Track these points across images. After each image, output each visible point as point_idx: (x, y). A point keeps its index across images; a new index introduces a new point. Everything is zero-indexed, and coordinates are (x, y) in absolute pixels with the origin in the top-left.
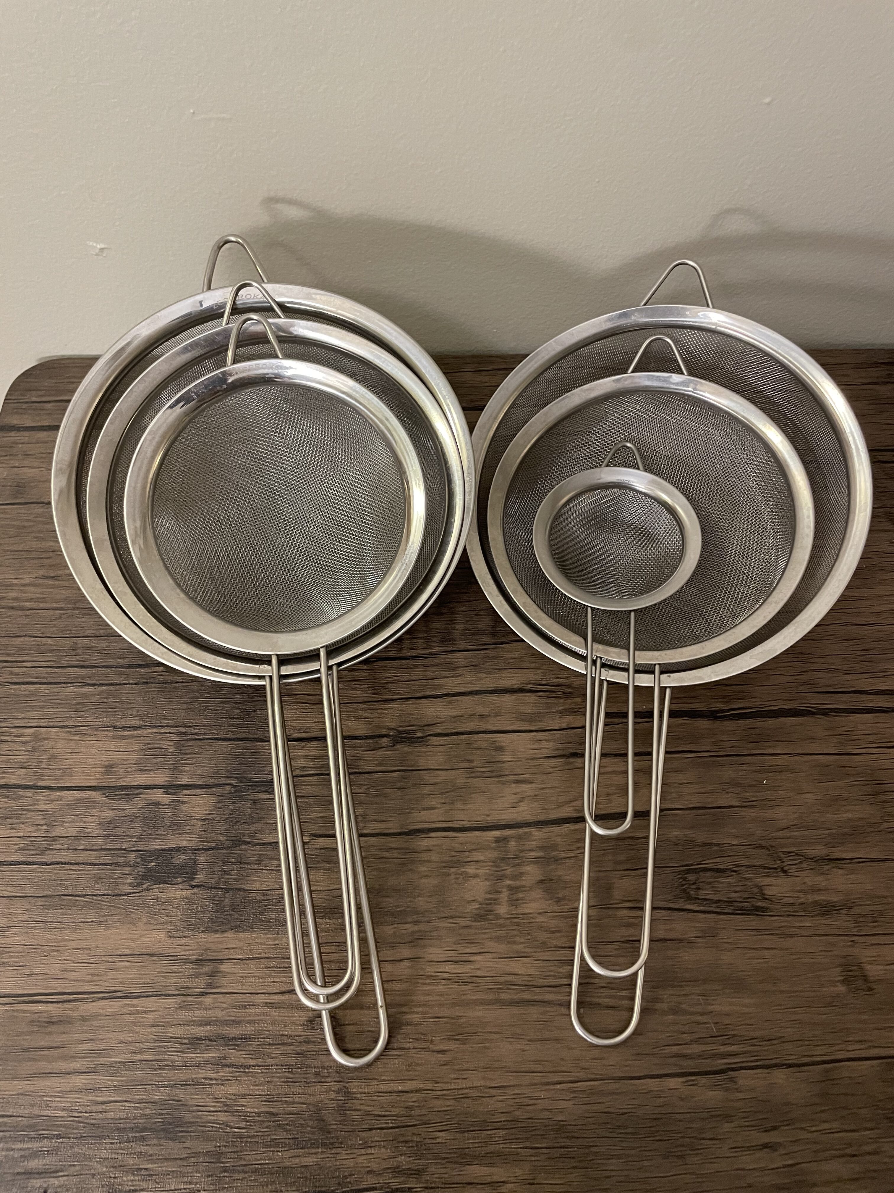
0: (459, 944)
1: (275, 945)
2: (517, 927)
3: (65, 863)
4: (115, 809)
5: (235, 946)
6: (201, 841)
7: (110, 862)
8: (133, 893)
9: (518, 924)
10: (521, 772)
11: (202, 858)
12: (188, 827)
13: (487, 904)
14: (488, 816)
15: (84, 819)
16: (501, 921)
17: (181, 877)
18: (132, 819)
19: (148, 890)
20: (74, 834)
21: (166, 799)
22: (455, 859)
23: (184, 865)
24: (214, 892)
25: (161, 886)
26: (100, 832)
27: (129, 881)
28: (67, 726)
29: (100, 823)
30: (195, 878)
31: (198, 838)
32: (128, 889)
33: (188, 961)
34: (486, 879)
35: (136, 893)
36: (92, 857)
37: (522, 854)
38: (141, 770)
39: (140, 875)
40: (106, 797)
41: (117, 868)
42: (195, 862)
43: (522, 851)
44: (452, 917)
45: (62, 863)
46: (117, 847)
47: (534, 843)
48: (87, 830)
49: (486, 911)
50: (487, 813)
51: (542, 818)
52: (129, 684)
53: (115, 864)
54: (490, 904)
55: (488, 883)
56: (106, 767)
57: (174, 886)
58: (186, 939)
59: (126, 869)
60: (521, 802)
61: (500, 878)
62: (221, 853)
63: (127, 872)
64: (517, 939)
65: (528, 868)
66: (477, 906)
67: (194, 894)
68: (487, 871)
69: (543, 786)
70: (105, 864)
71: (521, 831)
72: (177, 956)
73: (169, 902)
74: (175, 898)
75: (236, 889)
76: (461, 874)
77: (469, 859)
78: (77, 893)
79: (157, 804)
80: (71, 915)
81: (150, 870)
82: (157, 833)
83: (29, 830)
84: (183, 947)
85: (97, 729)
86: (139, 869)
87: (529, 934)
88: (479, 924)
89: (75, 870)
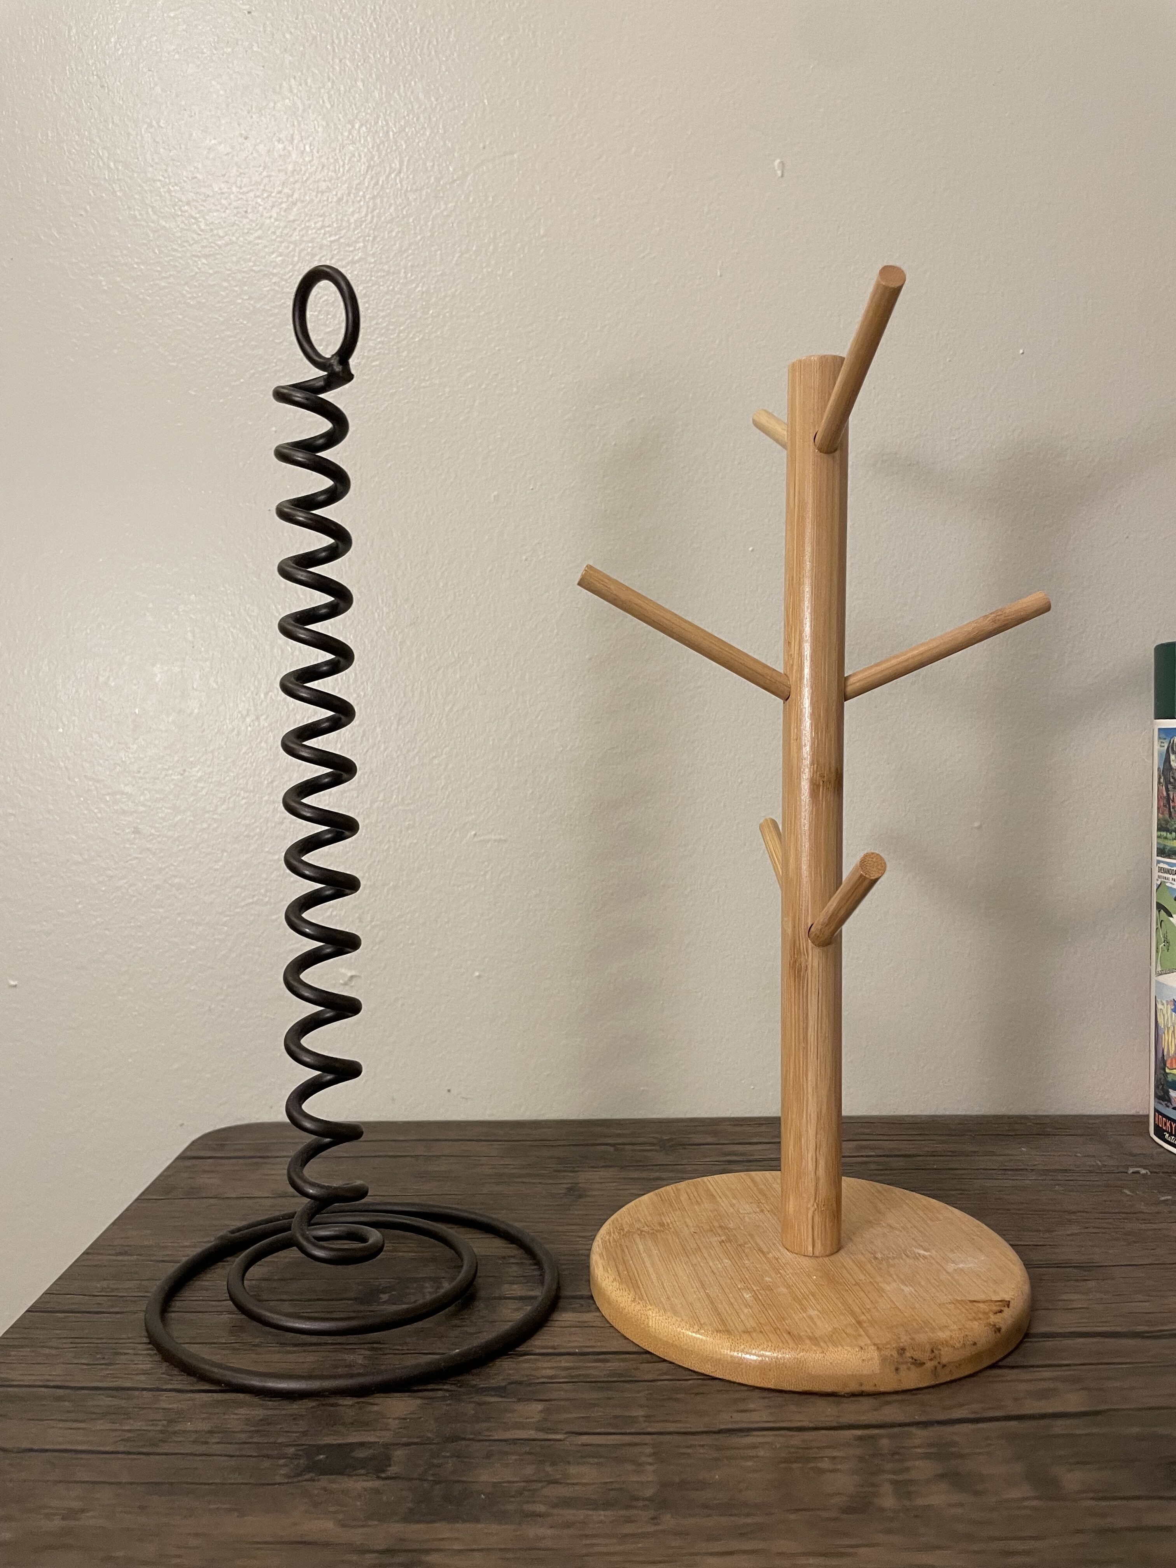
0: (826, 1536)
1: (516, 1536)
4: (271, 1409)
5: (448, 1537)
6: (398, 1437)
7: (256, 1454)
8: (287, 1483)
9: (918, 1516)
11: (399, 1454)
12: (380, 1425)
13: (861, 1497)
14: (839, 1416)
15: (224, 1417)
16: (888, 1514)
17: (364, 1469)
19: (312, 1480)
20: (207, 1429)
22: (798, 1455)
23: (369, 1459)
24: (417, 1483)
25: (333, 1477)
26: (247, 1428)
27: (281, 1472)
29: (247, 1420)
30: (386, 1470)
31: (395, 1434)
32: (280, 1479)
34: (852, 1474)
35: (292, 1483)
36: (231, 1449)
37: (902, 1451)
39: (300, 1467)
41: (267, 1460)
42: (389, 1455)
43: (903, 1448)
44: (806, 1510)
45: (183, 1454)
46: (270, 1441)
47: (917, 1441)
48: (225, 1426)
49: (862, 1504)
50: (837, 1414)
51: (922, 1419)
53: (264, 1456)
54: (865, 1497)
55: (856, 1477)
57: (353, 1477)
58: (369, 1528)
59: (280, 1460)
60: (887, 1405)
61: (876, 1473)
62: (428, 1448)
63: (281, 1464)
65: (918, 1463)
66: (846, 1499)
67: (384, 1485)
68: (852, 1466)
70: (248, 1456)
71: (895, 1430)
73: (345, 1492)
74: (354, 1489)
75: (452, 1481)
76: (811, 1469)
77: (819, 1456)
78: (200, 1482)
81: (316, 1462)
82: (331, 1429)
83: (138, 1425)
84: (361, 1536)
86: (301, 1461)
88: (852, 1516)
89: (200, 1461)
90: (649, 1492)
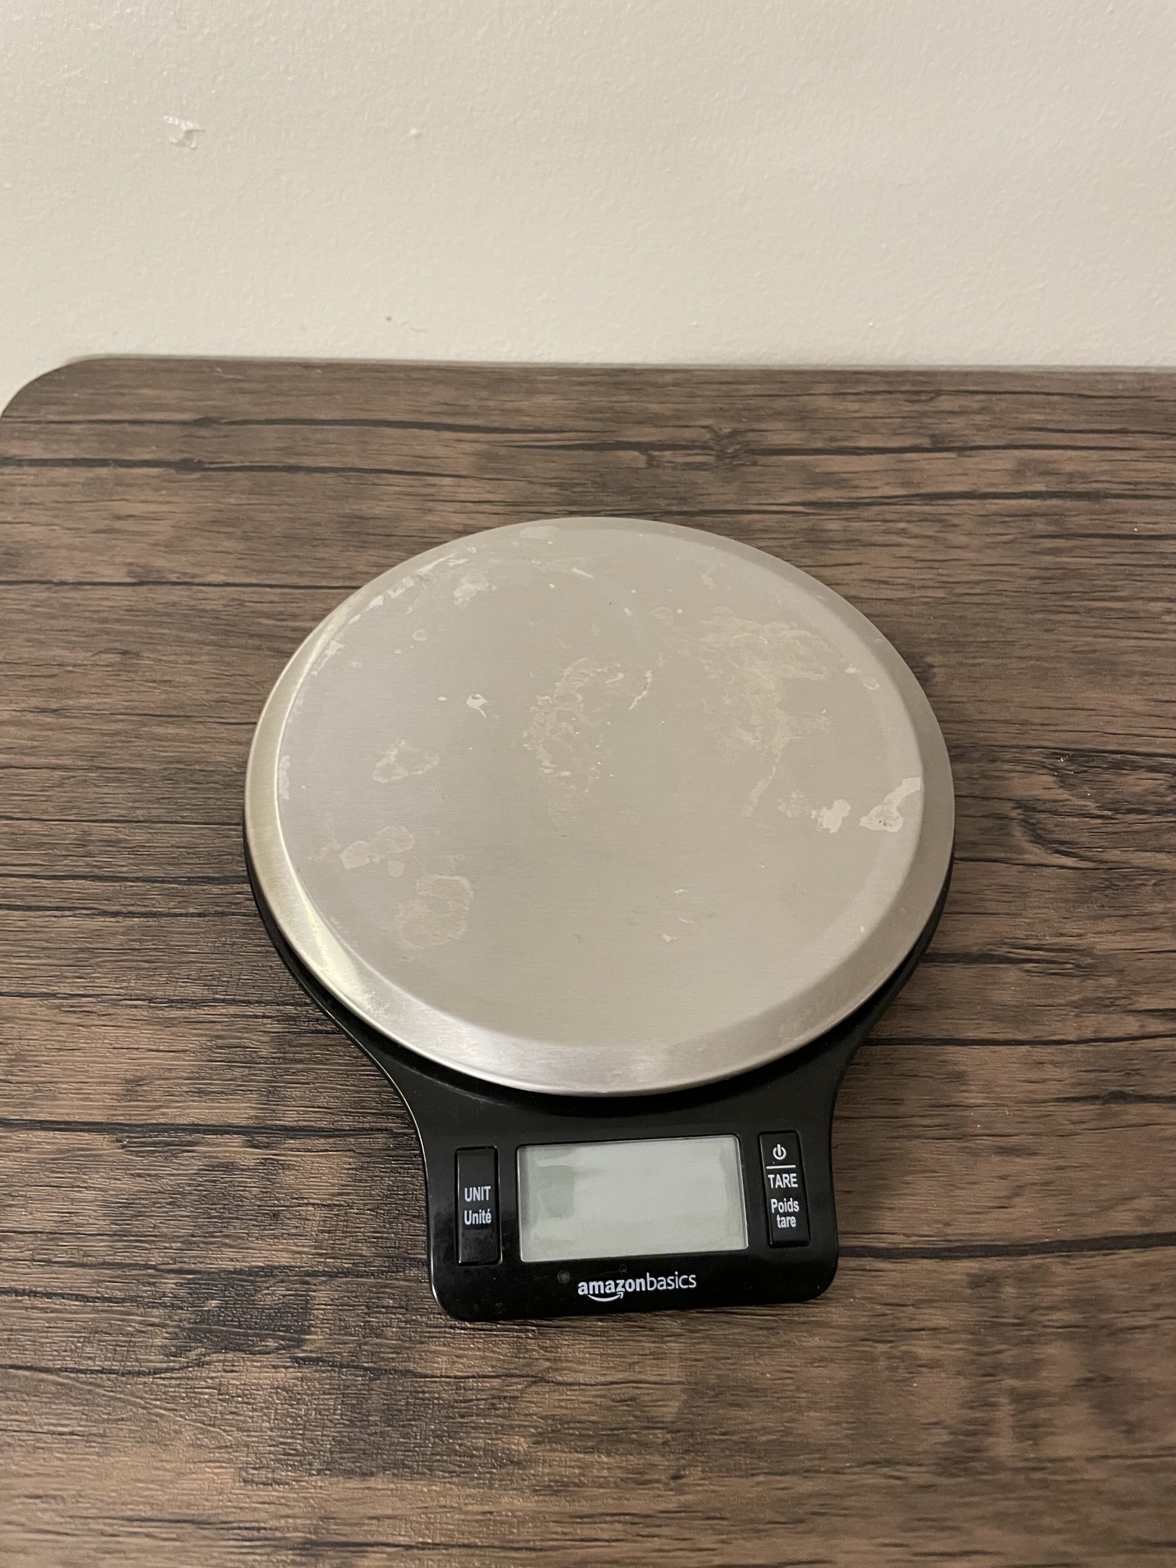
0: (913, 1530)
1: (484, 1513)
2: (1041, 1492)
3: (23, 1293)
4: (139, 1175)
5: (390, 1512)
6: (321, 1255)
7: (119, 1294)
8: (167, 1370)
9: (1044, 1484)
10: (1010, 1131)
11: (322, 1295)
12: (295, 1222)
13: (968, 1434)
14: (947, 1224)
15: (72, 1195)
16: (1004, 1476)
17: (274, 1337)
18: (176, 1198)
19: (200, 1364)
20: (50, 1227)
21: (249, 1157)
22: (885, 1322)
23: (281, 1311)
24: (347, 1376)
25: (230, 1356)
26: (104, 1224)
27: (158, 1342)
28: (54, 995)
29: (106, 1204)
30: (304, 1341)
31: (316, 1247)
32: (156, 1360)
33: (283, 1543)
34: (959, 1373)
35: (173, 1370)
37: (1035, 1317)
38: (200, 1092)
39: (182, 1329)
40: (124, 1147)
41: (134, 1310)
42: (307, 1302)
43: (1034, 1309)
44: (889, 1463)
45: (17, 1292)
46: (140, 1261)
47: (1056, 1291)
48: (76, 1219)
49: (969, 1451)
50: (945, 1217)
51: (1067, 1234)
52: (186, 915)
53: (132, 1299)
54: (974, 1434)
55: (964, 1383)
56: (128, 1082)
57: (258, 1357)
58: (281, 1488)
59: (155, 1312)
60: (1017, 1195)
61: (992, 1372)
62: (364, 1284)
63: (156, 1320)
64: (1046, 1521)
65: (1054, 1350)
66: (946, 1438)
67: (302, 1379)
68: (960, 1353)
69: (1061, 1162)
70: (109, 1300)
71: (1027, 1262)
72: (258, 1529)
73: (246, 1397)
74: (259, 1387)
75: (396, 1371)
76: (902, 1359)
77: (915, 1325)
78: (43, 1364)
79: (229, 1167)
80: (26, 1414)
81: (206, 1317)
82: (226, 1232)
84: (272, 1508)
85: (115, 1003)
86: (184, 1314)
87: (1071, 1510)
88: (953, 1481)
89: (44, 1310)
90: (670, 1410)
